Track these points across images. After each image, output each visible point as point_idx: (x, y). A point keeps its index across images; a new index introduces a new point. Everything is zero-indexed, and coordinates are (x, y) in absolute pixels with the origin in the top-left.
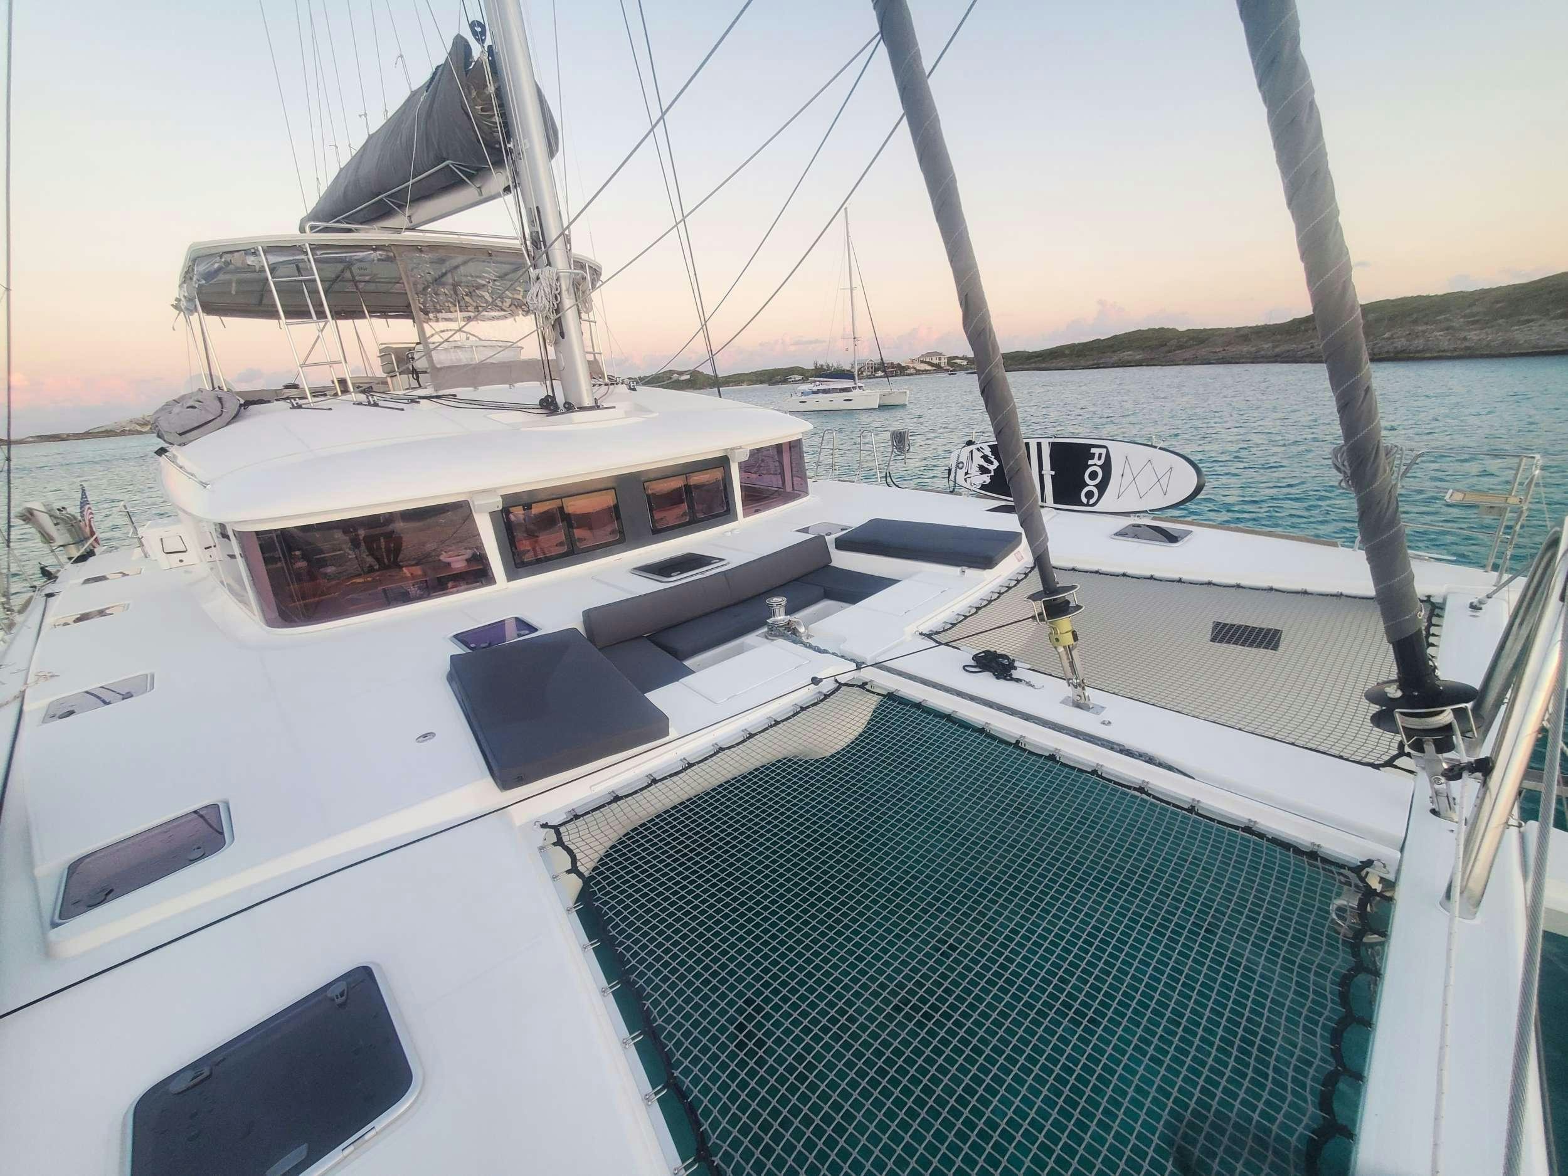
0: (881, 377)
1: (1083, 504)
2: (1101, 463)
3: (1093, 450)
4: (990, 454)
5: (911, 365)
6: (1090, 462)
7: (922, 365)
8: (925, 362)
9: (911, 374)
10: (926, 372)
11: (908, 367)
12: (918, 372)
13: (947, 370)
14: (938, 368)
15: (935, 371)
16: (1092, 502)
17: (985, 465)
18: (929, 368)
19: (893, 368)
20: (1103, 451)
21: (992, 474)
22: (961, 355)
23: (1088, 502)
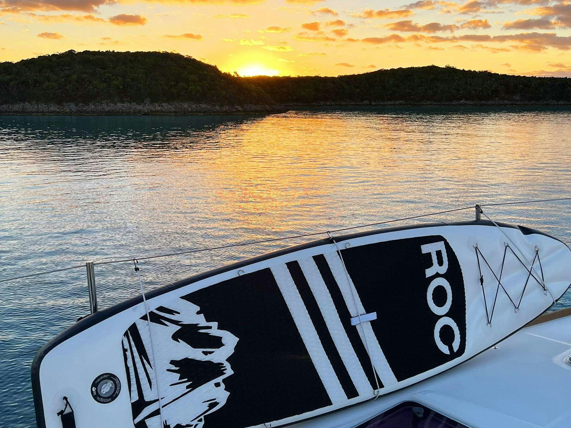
1: (444, 359)
2: (443, 269)
3: (425, 249)
4: (201, 321)
6: (429, 272)
16: (456, 345)
17: (197, 354)
20: (440, 246)
21: (229, 372)
23: (451, 348)
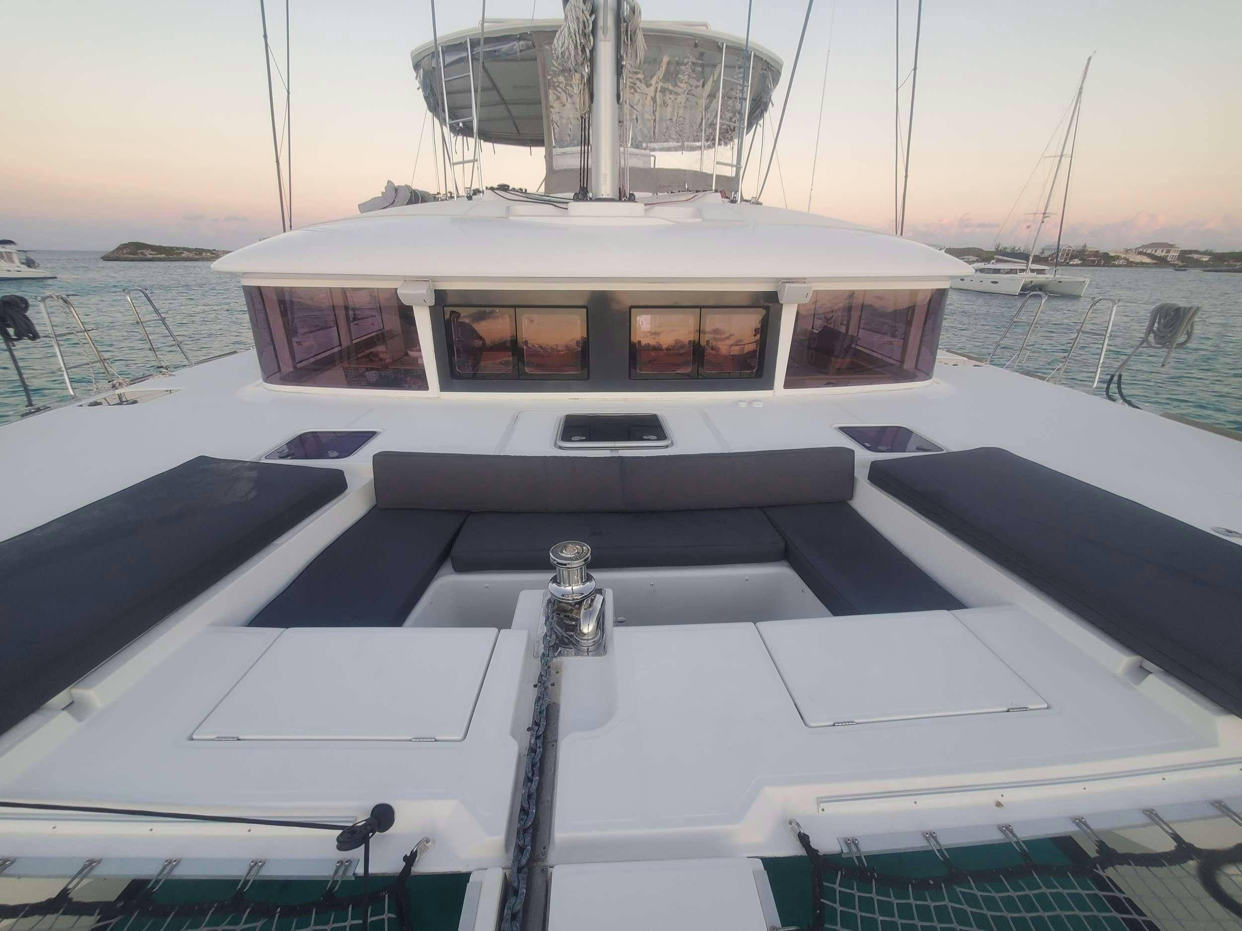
0: (1077, 265)
5: (1123, 256)
7: (1138, 257)
8: (1146, 254)
9: (1120, 266)
10: (1142, 264)
11: (1118, 258)
12: (1129, 264)
13: (1174, 266)
14: (1161, 262)
15: (1156, 265)
18: (1148, 260)
19: (1095, 256)
22: (1202, 249)
